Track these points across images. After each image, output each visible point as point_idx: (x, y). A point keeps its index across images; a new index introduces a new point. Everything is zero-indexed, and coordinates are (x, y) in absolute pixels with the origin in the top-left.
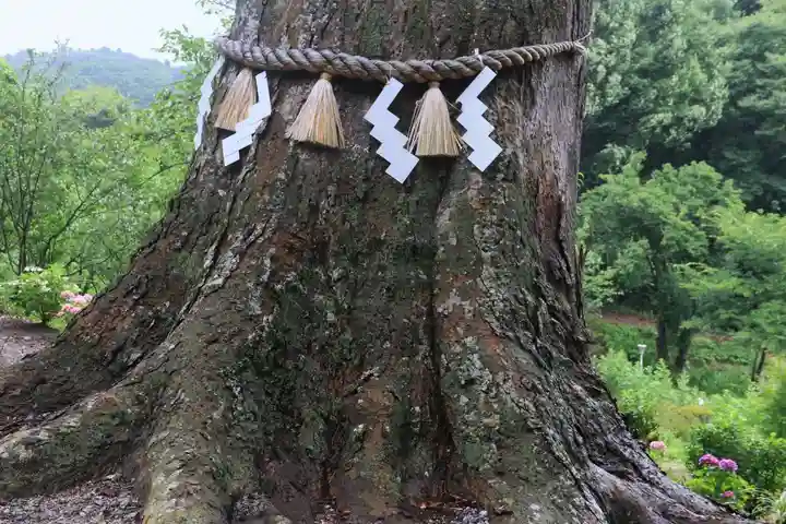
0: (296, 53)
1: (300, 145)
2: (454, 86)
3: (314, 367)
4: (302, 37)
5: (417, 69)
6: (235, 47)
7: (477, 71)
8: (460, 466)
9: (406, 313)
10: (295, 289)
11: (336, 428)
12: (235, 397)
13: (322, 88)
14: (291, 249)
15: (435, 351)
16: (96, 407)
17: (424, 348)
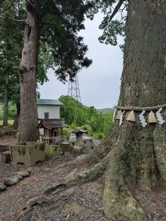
0: (128, 107)
1: (129, 121)
2: (155, 111)
3: (133, 159)
4: (129, 105)
5: (148, 109)
6: (118, 107)
7: (159, 108)
8: (162, 180)
9: (149, 149)
10: (129, 145)
11: (138, 171)
12: (120, 165)
13: (132, 112)
14: (128, 138)
15: (155, 157)
16: (97, 167)
17: (153, 156)
